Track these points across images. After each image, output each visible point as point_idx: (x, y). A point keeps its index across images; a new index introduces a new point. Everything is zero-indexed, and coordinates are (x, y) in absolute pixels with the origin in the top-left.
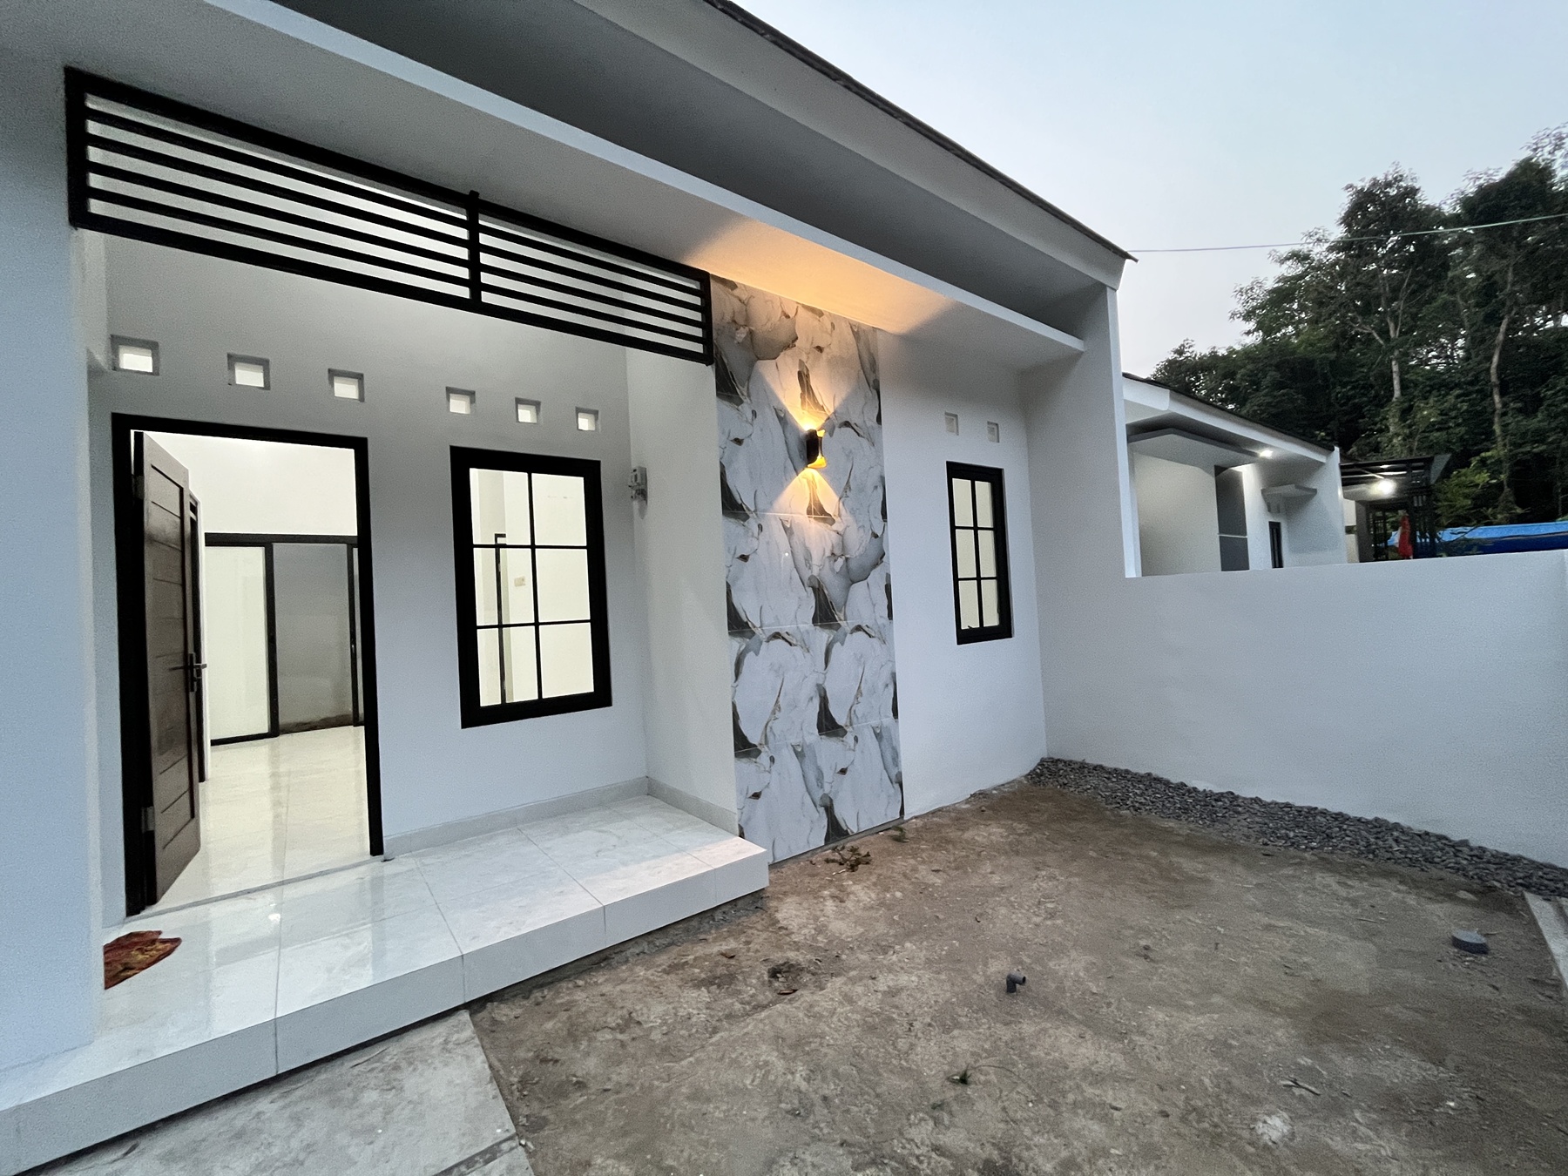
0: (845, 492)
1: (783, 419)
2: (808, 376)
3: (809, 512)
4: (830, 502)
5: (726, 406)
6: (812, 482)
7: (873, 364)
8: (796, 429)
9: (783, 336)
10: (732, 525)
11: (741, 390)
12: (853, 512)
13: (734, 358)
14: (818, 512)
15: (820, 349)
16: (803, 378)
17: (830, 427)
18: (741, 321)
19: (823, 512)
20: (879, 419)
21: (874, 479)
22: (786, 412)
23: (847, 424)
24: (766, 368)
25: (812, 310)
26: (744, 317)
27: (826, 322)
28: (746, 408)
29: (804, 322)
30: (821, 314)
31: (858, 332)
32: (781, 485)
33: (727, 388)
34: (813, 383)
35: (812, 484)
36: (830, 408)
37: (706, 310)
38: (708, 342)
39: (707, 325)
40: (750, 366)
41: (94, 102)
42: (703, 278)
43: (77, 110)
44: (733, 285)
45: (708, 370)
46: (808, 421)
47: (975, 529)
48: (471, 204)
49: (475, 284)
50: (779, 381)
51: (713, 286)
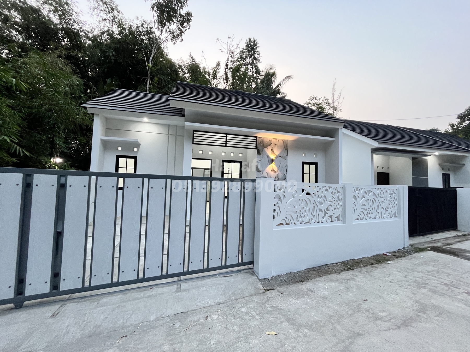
0: (279, 167)
1: (268, 157)
2: (273, 149)
3: (272, 171)
4: (276, 169)
5: (258, 155)
6: (273, 166)
7: (287, 146)
8: (270, 158)
9: (269, 144)
10: (258, 173)
11: (261, 153)
12: (280, 171)
13: (260, 148)
14: (273, 171)
15: (276, 145)
16: (272, 150)
17: (276, 158)
18: (261, 142)
19: (274, 171)
20: (287, 155)
21: (285, 165)
22: (269, 156)
23: (280, 156)
24: (266, 149)
25: (275, 139)
26: (262, 142)
27: (277, 140)
28: (262, 156)
29: (273, 141)
30: (276, 139)
31: (283, 141)
32: (267, 166)
33: (259, 153)
34: (274, 150)
35: (272, 166)
36: (277, 154)
37: (256, 142)
38: (256, 146)
39: (256, 144)
40: (263, 149)
41: (195, 132)
42: (256, 137)
43: (193, 134)
44: (261, 137)
45: (256, 150)
46: (272, 157)
47: (310, 174)
48: (226, 134)
49: (226, 144)
50: (268, 151)
51: (258, 138)
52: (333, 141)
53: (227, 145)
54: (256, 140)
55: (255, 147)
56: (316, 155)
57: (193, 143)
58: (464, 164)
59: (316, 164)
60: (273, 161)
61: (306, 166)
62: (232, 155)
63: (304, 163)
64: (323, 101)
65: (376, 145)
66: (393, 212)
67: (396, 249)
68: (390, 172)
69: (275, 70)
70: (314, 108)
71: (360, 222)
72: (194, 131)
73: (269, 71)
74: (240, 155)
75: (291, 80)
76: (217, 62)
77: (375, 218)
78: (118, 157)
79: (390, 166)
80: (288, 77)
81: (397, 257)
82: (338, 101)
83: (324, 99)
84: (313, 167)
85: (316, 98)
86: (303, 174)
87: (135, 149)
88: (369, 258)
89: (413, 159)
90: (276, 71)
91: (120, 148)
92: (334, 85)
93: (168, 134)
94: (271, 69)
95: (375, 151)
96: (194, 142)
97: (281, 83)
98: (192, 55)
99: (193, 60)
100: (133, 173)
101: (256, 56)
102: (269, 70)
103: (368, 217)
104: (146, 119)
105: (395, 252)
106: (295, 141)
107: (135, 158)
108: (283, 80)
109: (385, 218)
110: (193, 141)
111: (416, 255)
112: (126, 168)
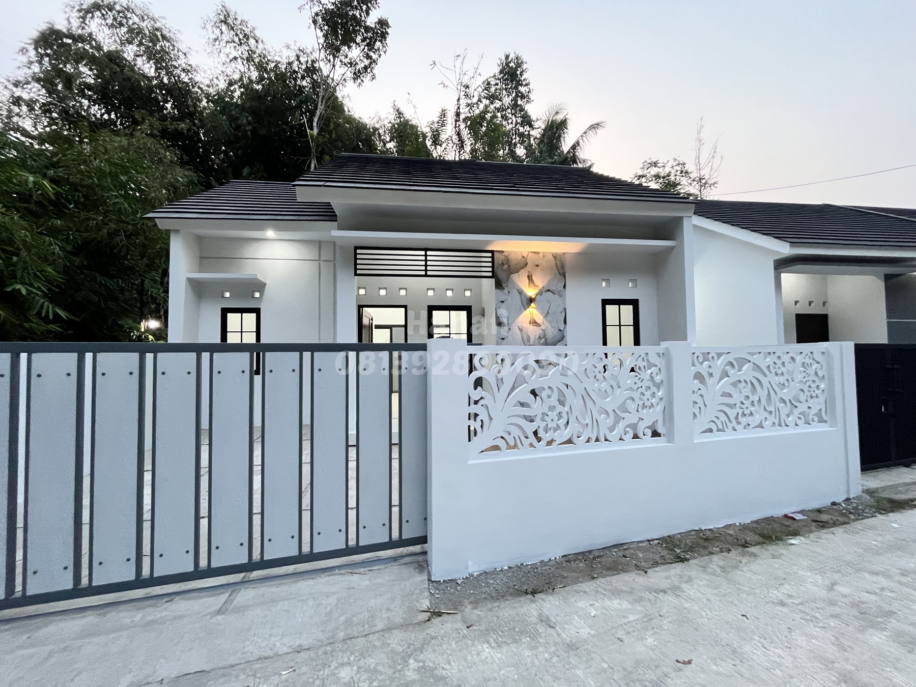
0: (546, 315)
2: (531, 276)
3: (530, 323)
4: (539, 318)
6: (533, 311)
7: (563, 267)
11: (504, 285)
12: (550, 322)
13: (501, 275)
14: (534, 323)
15: (537, 266)
16: (530, 278)
17: (540, 293)
18: (505, 262)
20: (565, 287)
21: (561, 309)
22: (522, 290)
23: (549, 290)
24: (515, 277)
25: (535, 252)
26: (507, 261)
27: (541, 255)
28: (506, 291)
30: (539, 253)
31: (555, 256)
32: (519, 313)
35: (531, 313)
36: (541, 286)
38: (493, 272)
41: (358, 251)
42: (492, 252)
43: (356, 254)
44: (503, 252)
46: (531, 292)
47: (620, 326)
48: (426, 250)
49: (426, 270)
50: (520, 281)
51: (496, 254)
52: (673, 248)
53: (429, 273)
54: (493, 257)
55: (490, 274)
56: (635, 281)
57: (356, 274)
59: (634, 303)
61: (611, 310)
62: (449, 293)
63: (605, 302)
64: (672, 167)
65: (784, 249)
66: (814, 411)
67: (825, 502)
68: (830, 311)
69: (567, 114)
70: (654, 185)
71: (716, 437)
72: (356, 248)
73: (554, 119)
74: (468, 293)
75: (600, 131)
76: (440, 111)
77: (760, 426)
78: (225, 312)
79: (829, 301)
80: (594, 127)
81: (823, 525)
82: (710, 165)
83: (675, 164)
84: (628, 310)
85: (655, 164)
86: (604, 326)
87: (257, 295)
88: (744, 528)
89: (888, 278)
90: (567, 117)
91: (227, 295)
92: (699, 132)
93: (319, 260)
94: (557, 113)
95: (783, 264)
96: (358, 272)
97: (581, 141)
98: (399, 105)
99: (400, 114)
100: (255, 342)
101: (522, 89)
102: (553, 116)
103: (739, 423)
104: (270, 233)
105: (819, 511)
106: (581, 254)
107: (257, 311)
108: (585, 133)
109: (792, 424)
110: (356, 269)
111: (880, 518)
112: (242, 332)
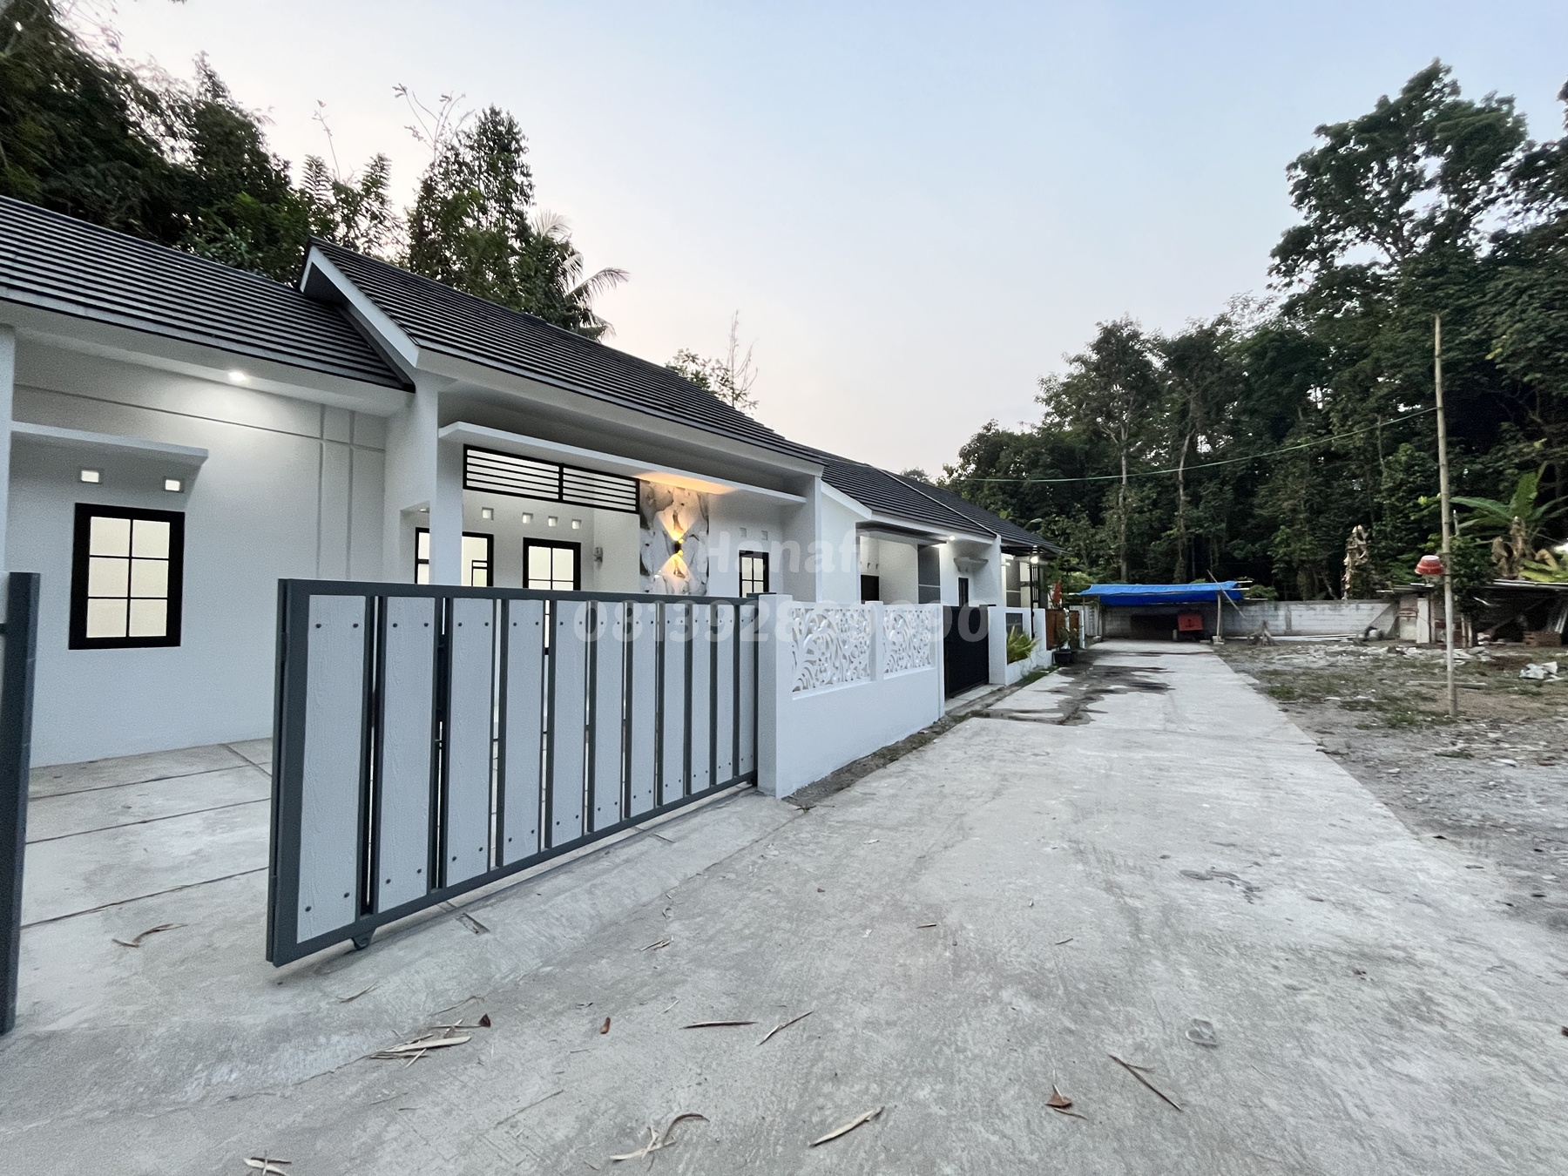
0: (691, 564)
1: (666, 535)
2: (677, 516)
3: (674, 573)
4: (684, 569)
5: (643, 531)
6: (677, 559)
7: (706, 509)
8: (671, 540)
9: (668, 500)
10: (643, 578)
11: (650, 524)
12: (694, 573)
13: (647, 511)
14: (678, 573)
15: (683, 505)
16: (675, 517)
17: (685, 538)
18: (650, 496)
19: (680, 573)
20: (707, 532)
22: (667, 533)
23: (693, 536)
24: (660, 514)
26: (652, 495)
27: (686, 493)
28: (651, 532)
29: (677, 493)
31: (699, 496)
32: (664, 561)
33: (644, 524)
34: (679, 519)
35: (676, 562)
36: (686, 529)
37: (637, 493)
38: (637, 505)
39: (637, 499)
40: (654, 514)
41: (470, 452)
42: (637, 481)
43: (466, 456)
44: (649, 482)
45: (637, 517)
46: (676, 536)
47: (753, 575)
48: (562, 466)
49: (561, 494)
50: (665, 519)
51: (641, 484)
52: (801, 505)
53: (565, 498)
54: (637, 487)
55: (634, 508)
56: (765, 533)
57: (466, 487)
58: (987, 561)
59: (765, 557)
60: (677, 547)
61: (746, 562)
62: (551, 522)
63: (742, 554)
65: (867, 515)
67: (931, 723)
68: (881, 574)
69: (570, 237)
71: (890, 675)
72: (467, 447)
73: (549, 235)
74: (575, 525)
75: (620, 284)
76: (375, 158)
78: (84, 514)
79: (881, 562)
80: (610, 273)
81: (938, 733)
82: (743, 374)
83: (716, 366)
84: (759, 562)
85: (694, 359)
86: (741, 580)
87: (172, 485)
89: (920, 547)
92: (734, 329)
93: (321, 438)
94: (555, 228)
95: (865, 526)
96: (469, 483)
97: (591, 287)
101: (518, 178)
102: (549, 231)
104: (237, 376)
105: (931, 727)
106: (725, 498)
107: (177, 522)
108: (597, 277)
109: (918, 665)
110: (465, 479)
111: (959, 726)
112: (130, 558)
